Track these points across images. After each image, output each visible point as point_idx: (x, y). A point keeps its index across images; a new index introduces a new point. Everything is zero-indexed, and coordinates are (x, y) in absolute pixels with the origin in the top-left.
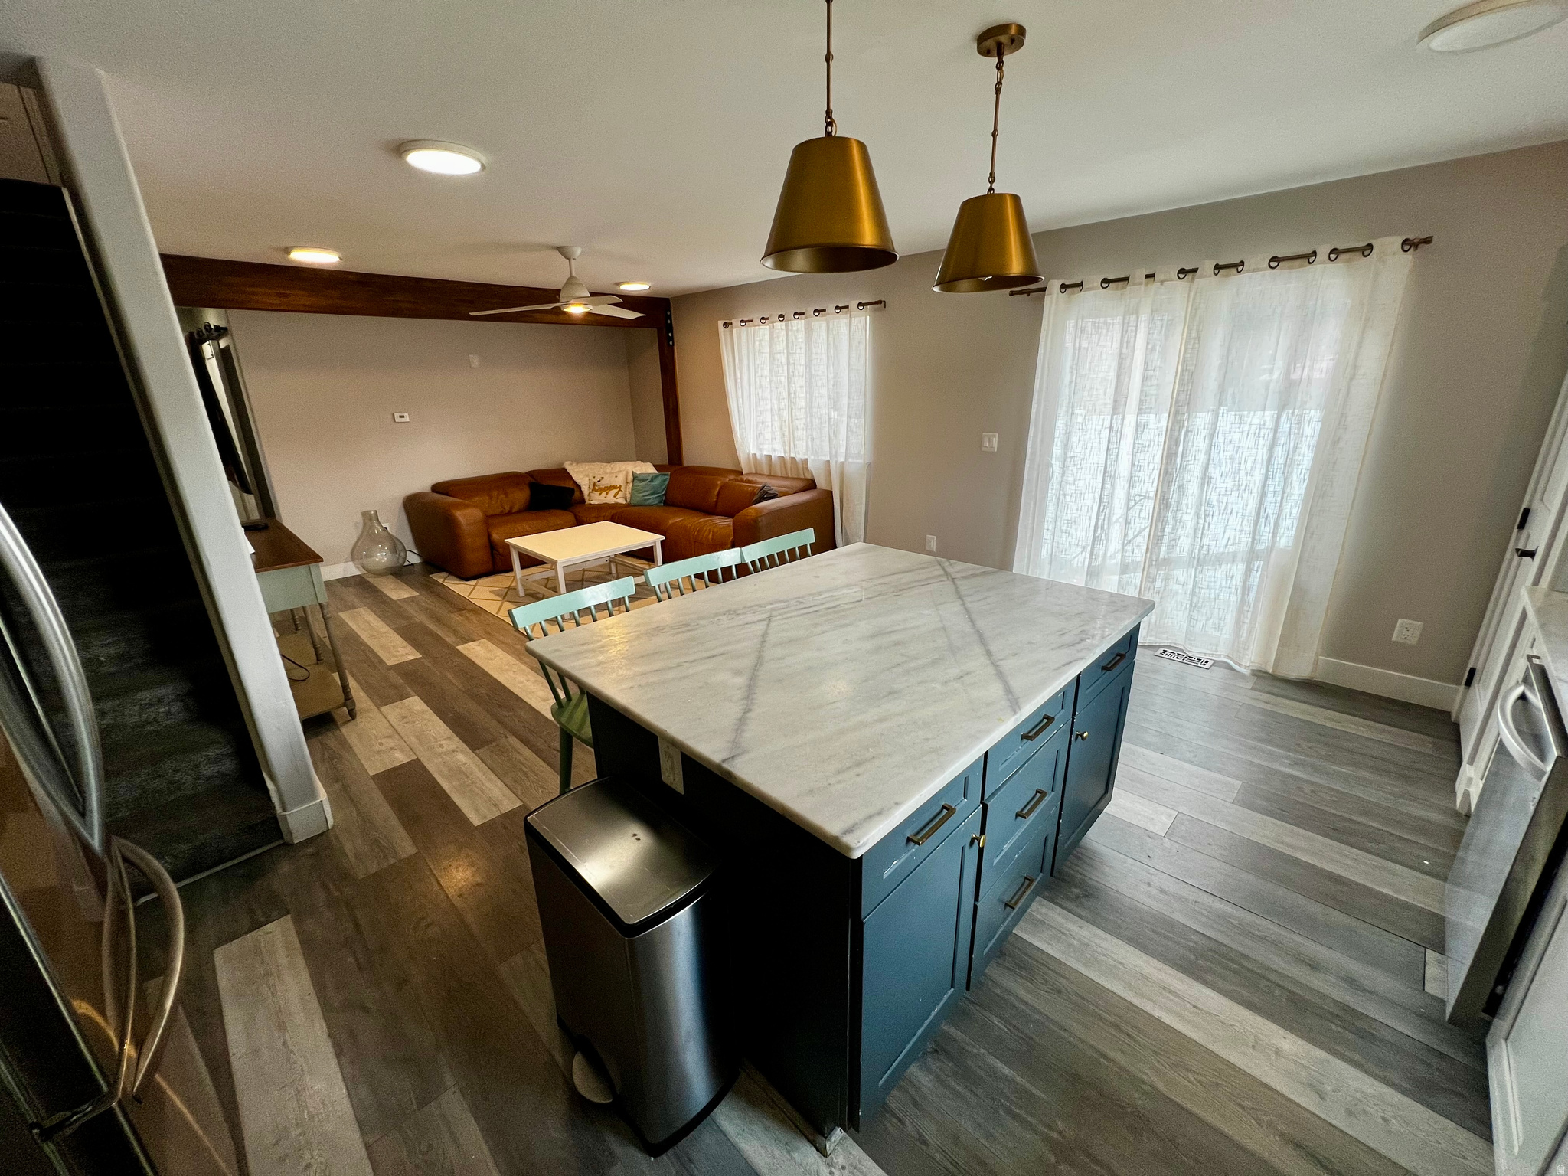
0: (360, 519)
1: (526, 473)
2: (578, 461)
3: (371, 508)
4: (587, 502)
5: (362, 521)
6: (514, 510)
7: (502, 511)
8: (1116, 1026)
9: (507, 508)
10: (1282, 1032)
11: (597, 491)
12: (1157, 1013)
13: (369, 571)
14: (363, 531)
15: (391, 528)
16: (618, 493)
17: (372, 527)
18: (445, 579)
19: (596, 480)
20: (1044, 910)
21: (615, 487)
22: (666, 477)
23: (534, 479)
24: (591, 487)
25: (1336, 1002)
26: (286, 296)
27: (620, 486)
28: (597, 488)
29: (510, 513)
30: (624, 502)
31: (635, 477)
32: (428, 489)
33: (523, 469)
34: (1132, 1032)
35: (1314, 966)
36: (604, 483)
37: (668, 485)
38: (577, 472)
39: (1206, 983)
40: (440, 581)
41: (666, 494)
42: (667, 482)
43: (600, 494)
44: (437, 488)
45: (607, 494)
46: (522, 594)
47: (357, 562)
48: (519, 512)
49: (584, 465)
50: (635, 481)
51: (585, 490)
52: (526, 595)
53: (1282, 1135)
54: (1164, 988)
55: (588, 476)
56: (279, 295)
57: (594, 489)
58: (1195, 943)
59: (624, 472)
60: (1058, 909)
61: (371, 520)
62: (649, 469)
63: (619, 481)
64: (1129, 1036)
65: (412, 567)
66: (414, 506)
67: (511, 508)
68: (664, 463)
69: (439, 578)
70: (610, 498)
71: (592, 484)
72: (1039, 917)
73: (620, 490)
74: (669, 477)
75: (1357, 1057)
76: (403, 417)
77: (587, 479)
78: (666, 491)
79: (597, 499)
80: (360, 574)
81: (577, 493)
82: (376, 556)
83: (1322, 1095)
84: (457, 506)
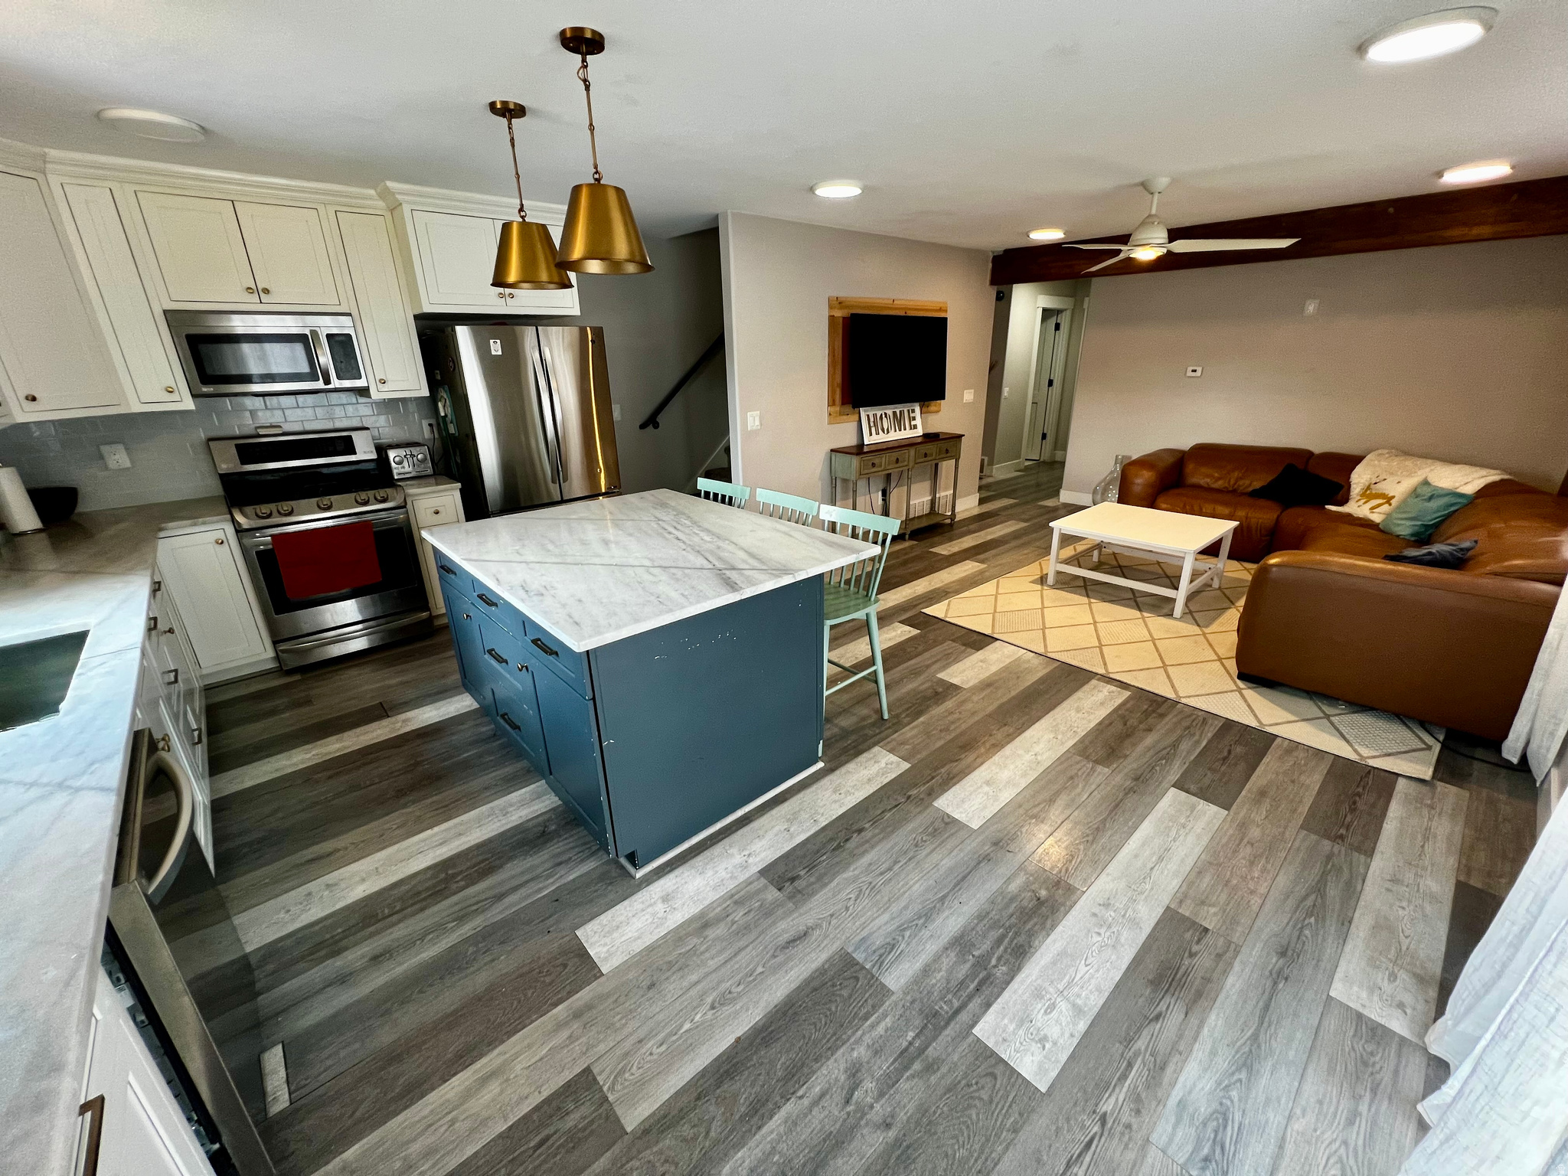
8: (446, 806)
10: (368, 892)
12: (436, 829)
20: (547, 802)
25: (346, 949)
34: (436, 812)
35: (376, 959)
39: (429, 868)
53: (339, 850)
54: (445, 842)
58: (458, 882)
60: (543, 810)
64: (437, 809)
72: (544, 797)
75: (317, 928)
83: (328, 886)
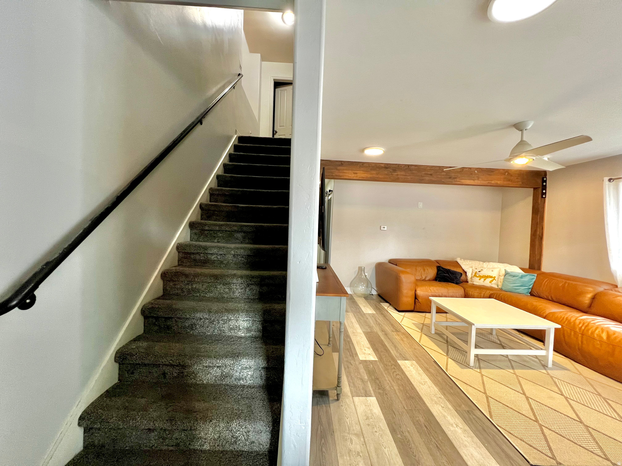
0: (357, 269)
1: (435, 261)
2: (465, 259)
3: (363, 265)
4: (470, 282)
5: (357, 271)
6: (427, 279)
7: (421, 278)
9: (424, 278)
11: (477, 277)
13: (355, 294)
14: (357, 275)
15: (368, 276)
16: (492, 281)
17: (361, 274)
18: (388, 307)
19: (477, 271)
21: (491, 277)
22: (533, 277)
23: (440, 265)
24: (474, 274)
26: (356, 173)
27: (495, 277)
28: (478, 275)
29: (424, 280)
30: (496, 287)
31: (507, 273)
32: (387, 262)
33: (433, 258)
36: (482, 273)
37: (535, 282)
38: (465, 265)
40: (386, 308)
41: (532, 288)
42: (534, 280)
43: (480, 279)
44: (391, 262)
45: (485, 280)
46: (433, 332)
47: (352, 288)
48: (429, 280)
49: (468, 261)
50: (507, 276)
51: (469, 275)
52: (436, 333)
55: (472, 267)
56: (354, 173)
57: (475, 276)
59: (498, 269)
61: (361, 271)
62: (516, 270)
63: (494, 274)
65: (372, 296)
66: (380, 268)
67: (426, 277)
68: (526, 268)
69: (385, 305)
70: (487, 283)
71: (474, 272)
73: (494, 279)
74: (535, 278)
76: (384, 228)
77: (471, 269)
78: (533, 286)
79: (478, 282)
80: (351, 293)
81: (463, 276)
82: (360, 287)
84: (403, 272)
